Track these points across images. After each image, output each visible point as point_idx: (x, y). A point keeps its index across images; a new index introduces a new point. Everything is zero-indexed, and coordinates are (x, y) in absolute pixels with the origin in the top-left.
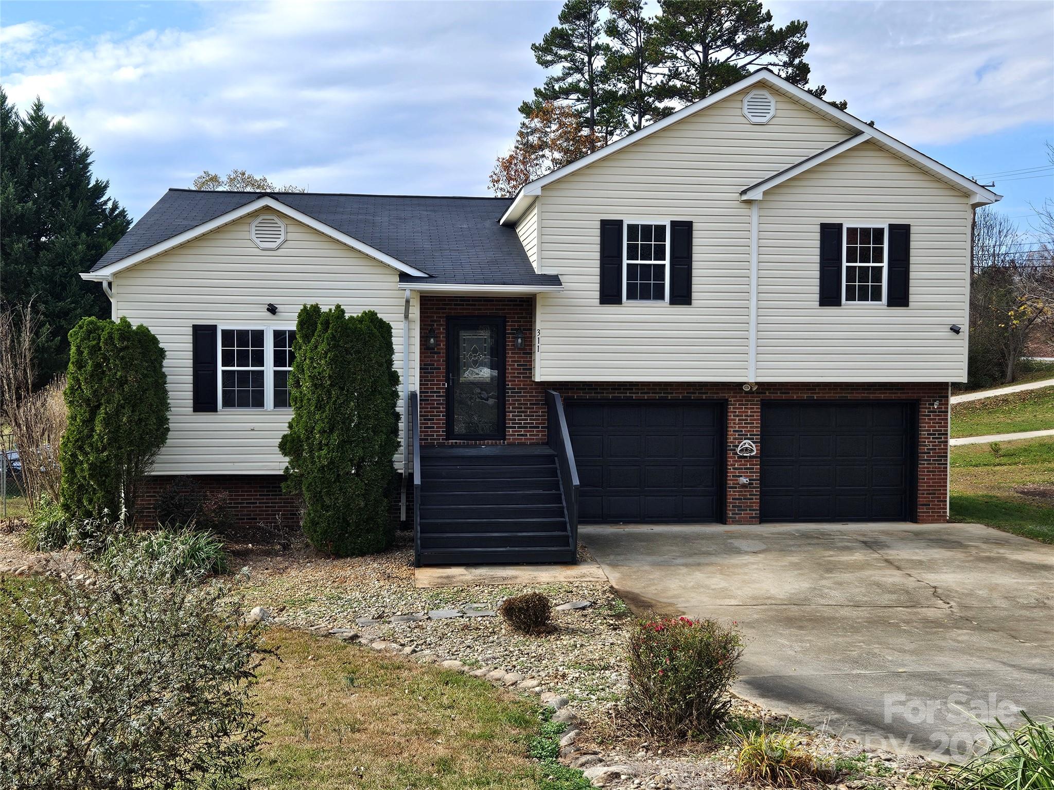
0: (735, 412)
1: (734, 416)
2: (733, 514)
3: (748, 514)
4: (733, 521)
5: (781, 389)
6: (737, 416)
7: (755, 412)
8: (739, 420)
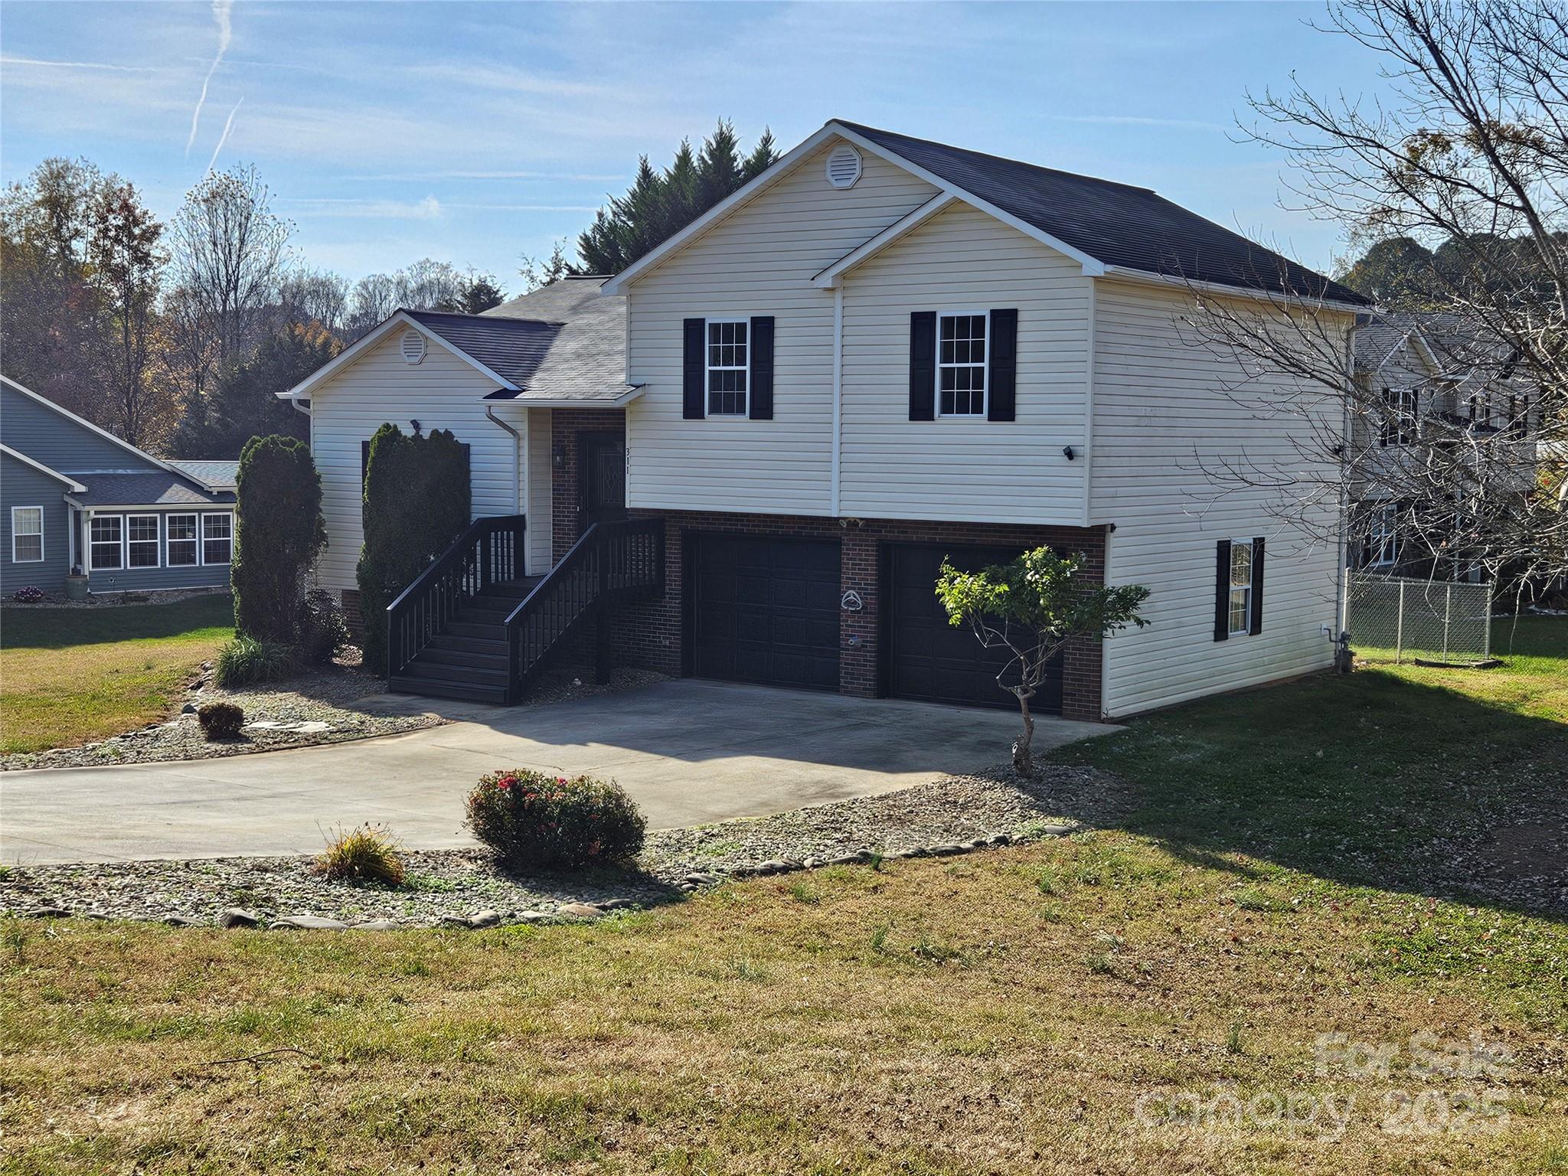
0: (849, 554)
1: (847, 559)
2: (845, 682)
3: (860, 684)
4: (845, 692)
5: (899, 527)
6: (851, 559)
7: (869, 555)
8: (853, 564)
